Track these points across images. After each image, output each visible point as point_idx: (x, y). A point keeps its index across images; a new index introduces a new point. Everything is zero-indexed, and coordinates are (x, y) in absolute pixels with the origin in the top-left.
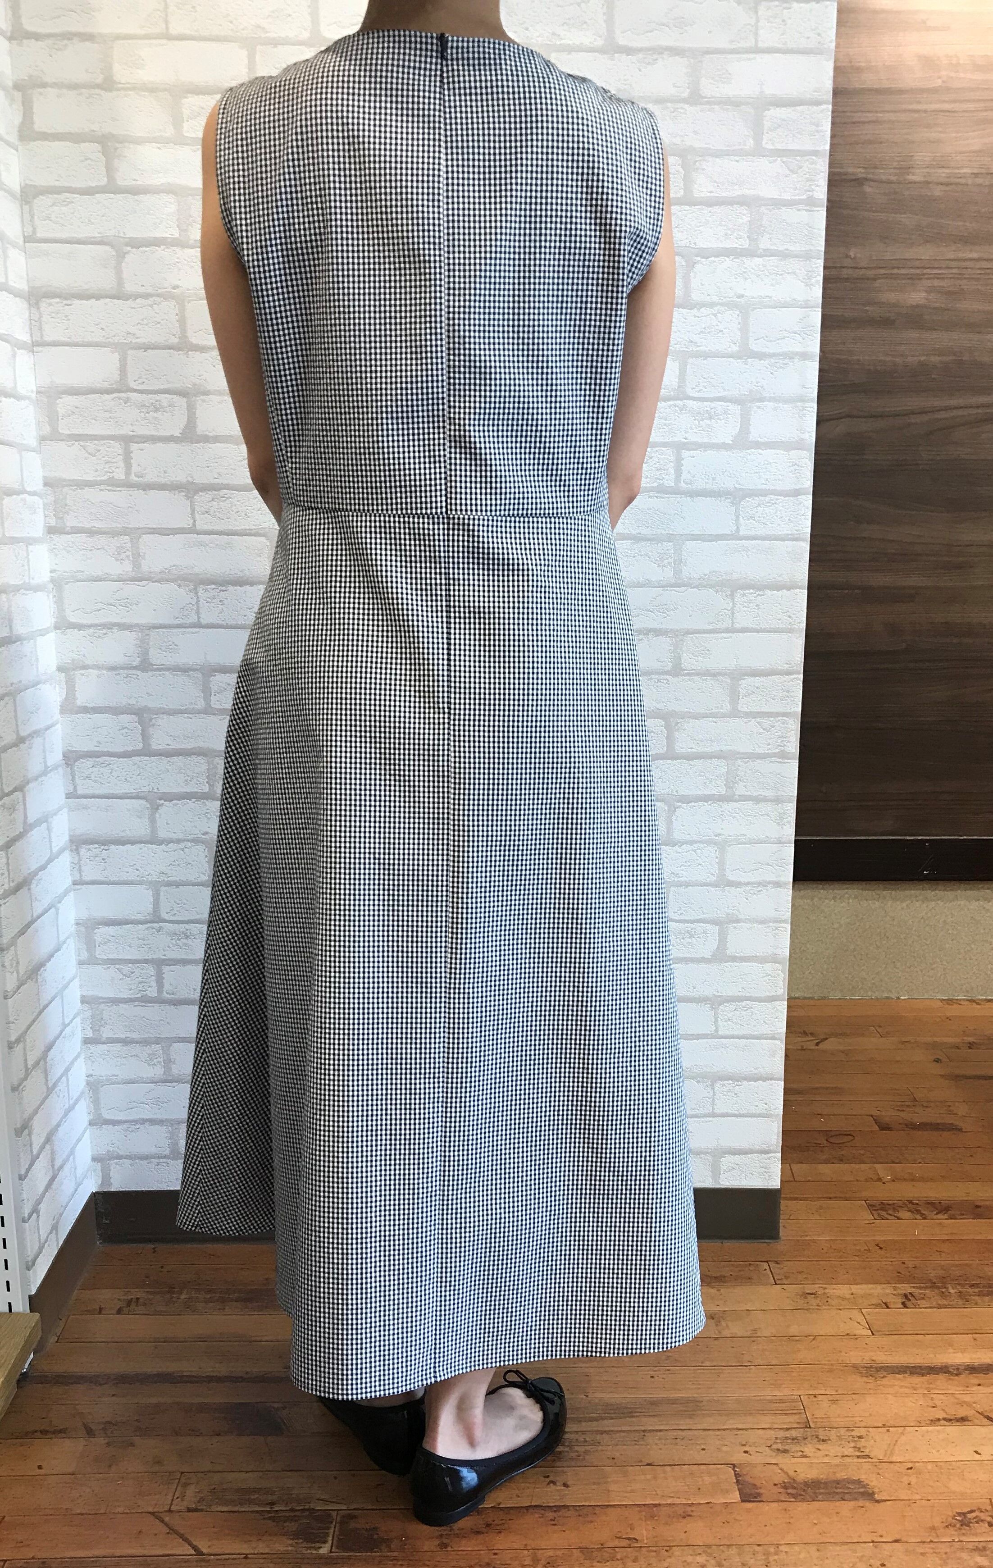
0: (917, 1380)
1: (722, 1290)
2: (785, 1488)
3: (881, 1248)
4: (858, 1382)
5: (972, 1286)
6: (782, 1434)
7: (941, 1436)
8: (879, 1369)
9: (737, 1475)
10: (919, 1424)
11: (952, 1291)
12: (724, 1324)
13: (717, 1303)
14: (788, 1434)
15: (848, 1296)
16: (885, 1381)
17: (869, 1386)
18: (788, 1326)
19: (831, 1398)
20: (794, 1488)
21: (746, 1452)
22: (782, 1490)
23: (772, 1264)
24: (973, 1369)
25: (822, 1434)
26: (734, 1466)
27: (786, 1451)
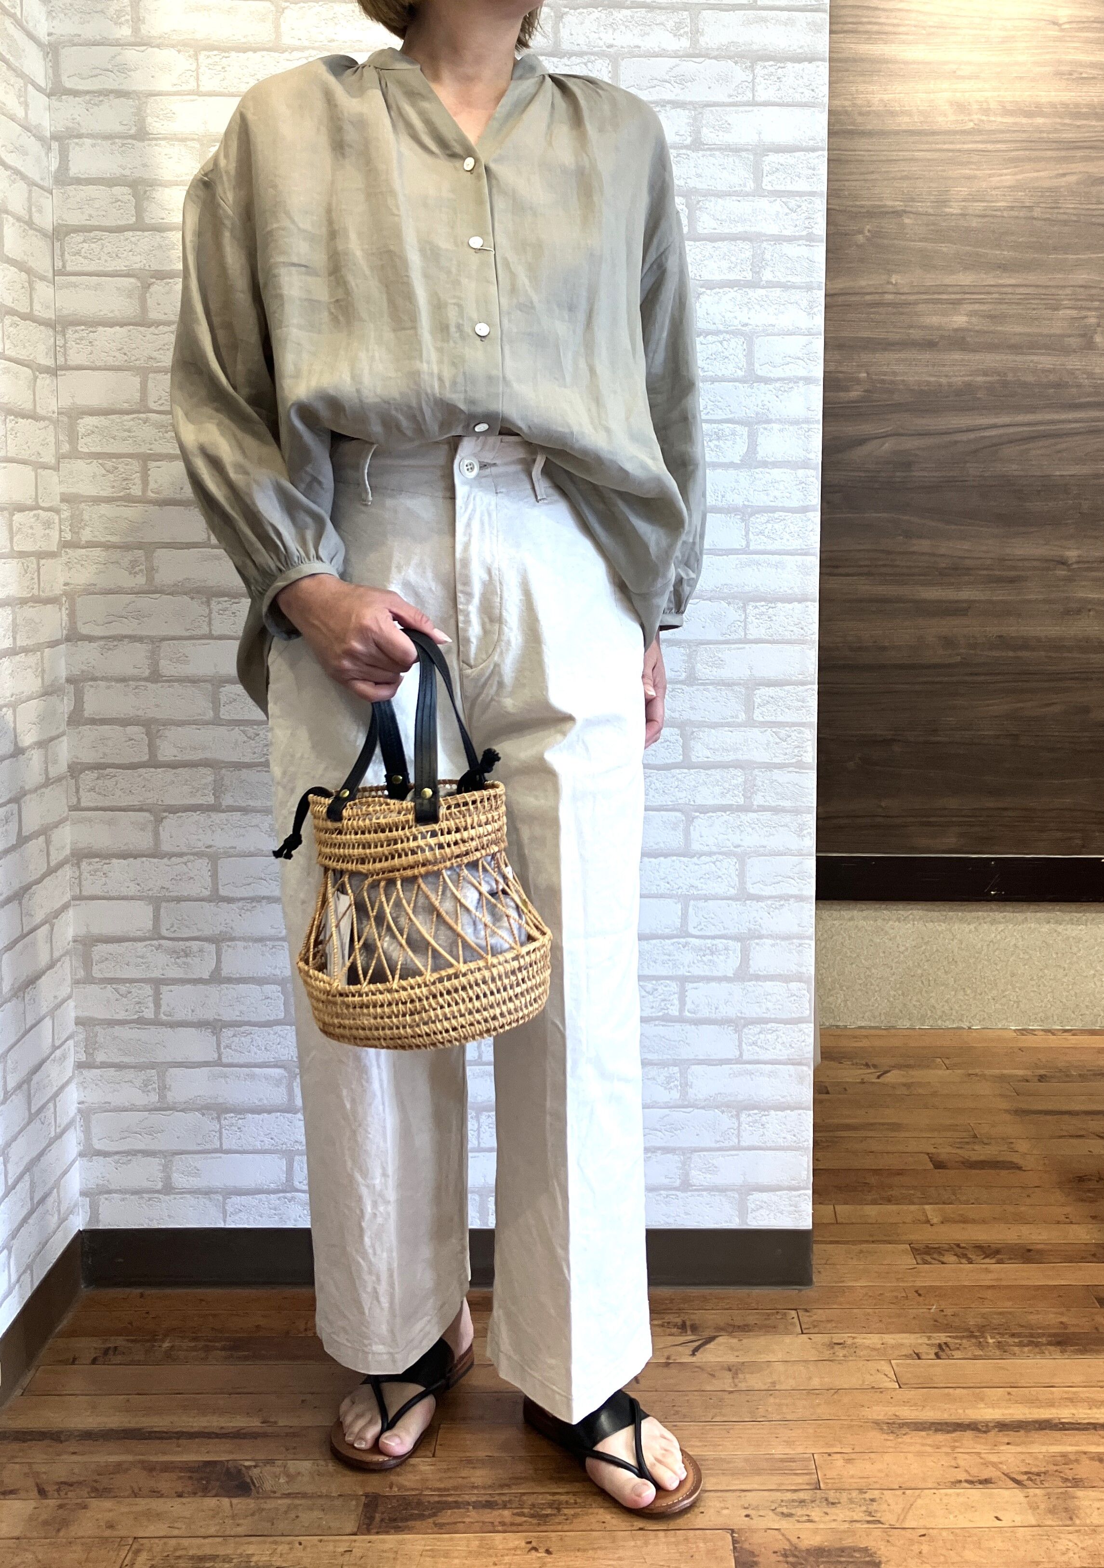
0: (941, 1437)
1: (745, 1341)
2: (785, 1555)
3: (920, 1295)
4: (876, 1438)
5: (1013, 1335)
6: (789, 1496)
7: (961, 1499)
8: (902, 1425)
9: (735, 1541)
10: (939, 1486)
11: (991, 1341)
12: (740, 1376)
13: (736, 1353)
14: (795, 1496)
15: (879, 1346)
16: (907, 1439)
17: (889, 1443)
18: (810, 1378)
19: (846, 1456)
20: (795, 1556)
21: (747, 1516)
22: (781, 1558)
23: (801, 1313)
24: (1003, 1426)
25: (832, 1495)
26: (733, 1531)
27: (790, 1515)
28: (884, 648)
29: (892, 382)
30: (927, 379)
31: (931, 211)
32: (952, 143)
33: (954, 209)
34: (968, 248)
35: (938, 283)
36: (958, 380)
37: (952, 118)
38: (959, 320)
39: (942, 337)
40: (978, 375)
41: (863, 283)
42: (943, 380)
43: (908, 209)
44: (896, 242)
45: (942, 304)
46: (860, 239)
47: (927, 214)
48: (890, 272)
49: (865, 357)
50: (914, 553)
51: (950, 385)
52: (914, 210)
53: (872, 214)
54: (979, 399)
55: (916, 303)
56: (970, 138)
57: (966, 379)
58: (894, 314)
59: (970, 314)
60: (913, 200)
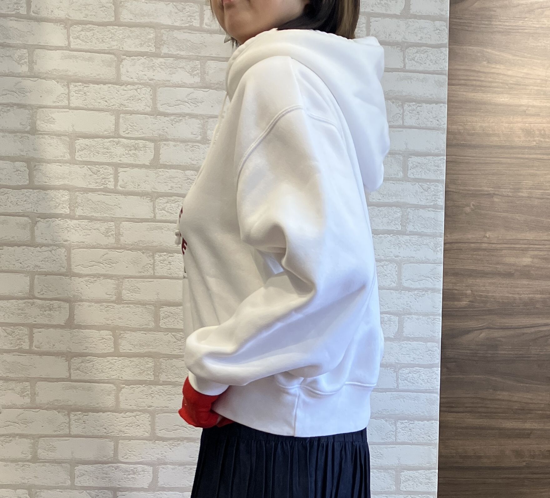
28: (480, 457)
29: (486, 297)
30: (507, 295)
31: (510, 194)
32: (523, 154)
33: (524, 194)
34: (533, 218)
35: (514, 237)
36: (525, 297)
37: (523, 139)
38: (526, 260)
39: (516, 270)
40: (538, 294)
41: (470, 236)
42: (517, 296)
43: (496, 193)
44: (489, 212)
45: (516, 250)
46: (468, 209)
47: (508, 196)
48: (485, 231)
49: (470, 281)
50: (499, 400)
51: (520, 299)
52: (500, 193)
53: (475, 195)
54: (537, 308)
55: (501, 249)
56: (533, 151)
57: (530, 296)
58: (488, 255)
59: (533, 257)
60: (499, 188)
